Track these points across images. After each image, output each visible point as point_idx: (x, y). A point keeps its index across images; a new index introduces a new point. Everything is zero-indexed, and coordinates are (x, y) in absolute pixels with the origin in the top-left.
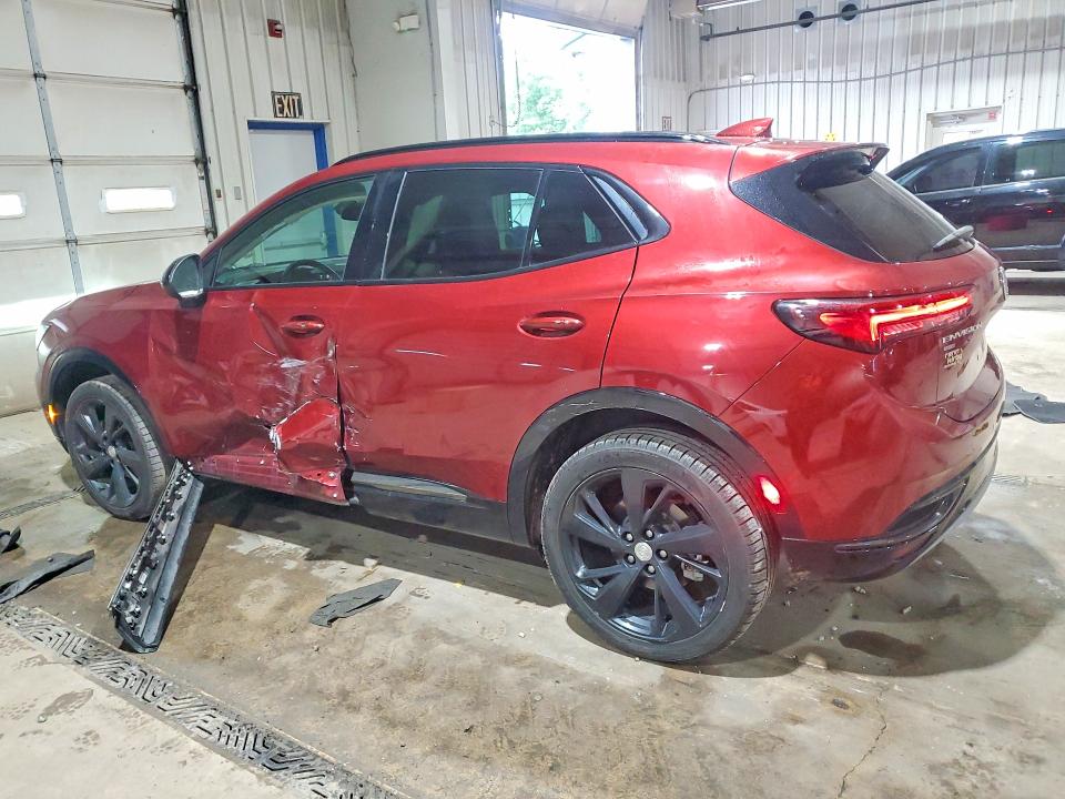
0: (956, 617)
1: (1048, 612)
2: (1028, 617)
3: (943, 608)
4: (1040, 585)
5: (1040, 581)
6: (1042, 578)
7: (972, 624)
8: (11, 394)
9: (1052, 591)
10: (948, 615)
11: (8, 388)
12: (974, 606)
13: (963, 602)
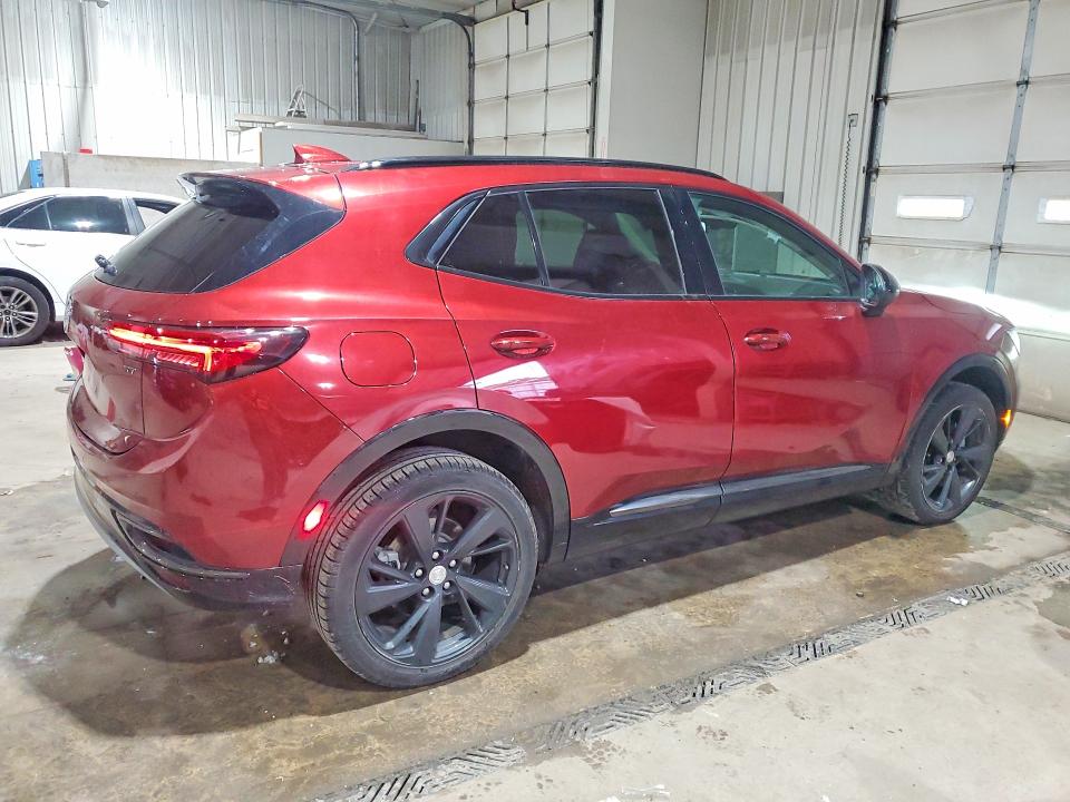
0: (103, 590)
1: (28, 626)
2: (44, 614)
3: (117, 592)
4: (41, 653)
5: (41, 658)
6: (40, 663)
7: (88, 591)
8: (1049, 397)
9: (27, 651)
10: (111, 588)
11: (1048, 391)
12: (94, 604)
13: (104, 604)
